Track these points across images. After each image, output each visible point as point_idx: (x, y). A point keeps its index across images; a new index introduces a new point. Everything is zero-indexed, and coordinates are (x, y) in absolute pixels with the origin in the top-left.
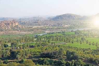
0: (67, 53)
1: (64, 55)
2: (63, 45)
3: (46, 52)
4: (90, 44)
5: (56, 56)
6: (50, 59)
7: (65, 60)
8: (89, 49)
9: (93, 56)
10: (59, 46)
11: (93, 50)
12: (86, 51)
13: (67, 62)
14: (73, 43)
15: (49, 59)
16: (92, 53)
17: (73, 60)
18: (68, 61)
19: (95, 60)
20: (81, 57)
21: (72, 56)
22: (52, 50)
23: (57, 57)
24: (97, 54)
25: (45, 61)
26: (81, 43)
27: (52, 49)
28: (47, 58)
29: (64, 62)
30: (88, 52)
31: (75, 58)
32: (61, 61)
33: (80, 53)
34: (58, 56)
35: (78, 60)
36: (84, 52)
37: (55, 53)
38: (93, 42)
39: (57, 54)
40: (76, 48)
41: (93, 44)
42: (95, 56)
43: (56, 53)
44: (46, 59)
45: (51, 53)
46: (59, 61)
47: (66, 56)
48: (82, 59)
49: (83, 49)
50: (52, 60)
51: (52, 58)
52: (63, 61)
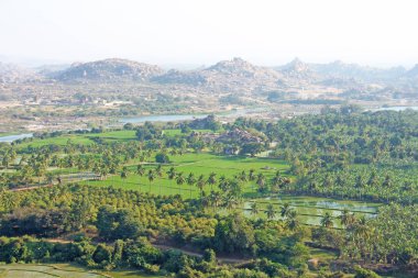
0: (99, 216)
1: (90, 222)
2: (89, 184)
3: (22, 214)
4: (180, 182)
5: (62, 227)
6: (39, 237)
7: (94, 239)
8: (178, 197)
9: (186, 223)
10: (74, 188)
11: (187, 201)
12: (165, 206)
13: (100, 247)
14: (123, 175)
15: (33, 239)
16: (182, 213)
17: (120, 241)
18: (103, 245)
19: (191, 236)
20: (148, 227)
21: (116, 224)
22: (47, 202)
23: (64, 232)
24: (199, 216)
25: (19, 247)
26: (151, 178)
27: (47, 198)
28: (26, 237)
29: (89, 247)
30: (172, 208)
31: (128, 232)
32: (76, 247)
33: (147, 214)
34: (69, 228)
35: (135, 239)
36: (158, 207)
37: (57, 218)
38: (191, 175)
39: (65, 221)
40: (136, 193)
41: (190, 182)
42: (193, 221)
43: (60, 216)
44: (21, 241)
45: (44, 217)
46: (70, 245)
47: (94, 227)
48: (148, 235)
49: (159, 197)
50: (45, 244)
51: (46, 237)
52: (83, 245)
